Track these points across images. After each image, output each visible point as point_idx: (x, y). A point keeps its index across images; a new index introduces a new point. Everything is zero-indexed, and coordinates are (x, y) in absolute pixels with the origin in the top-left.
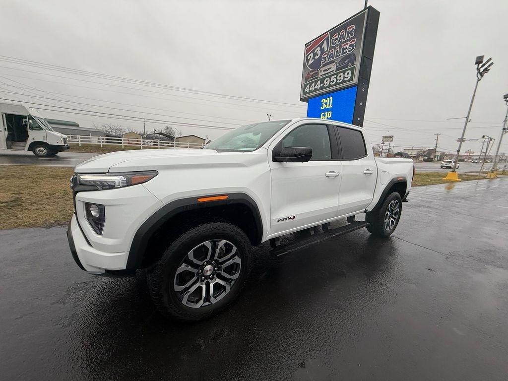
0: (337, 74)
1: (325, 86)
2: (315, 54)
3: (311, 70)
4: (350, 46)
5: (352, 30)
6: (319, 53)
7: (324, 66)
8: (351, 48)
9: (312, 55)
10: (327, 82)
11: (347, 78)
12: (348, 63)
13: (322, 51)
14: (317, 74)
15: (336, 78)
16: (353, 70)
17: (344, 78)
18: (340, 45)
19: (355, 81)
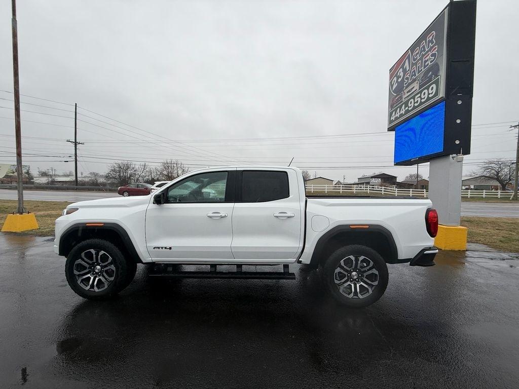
0: (421, 92)
1: (410, 109)
2: (398, 77)
3: (395, 95)
4: (432, 56)
5: (433, 37)
6: (402, 74)
7: (407, 87)
8: (433, 57)
9: (395, 79)
10: (411, 105)
11: (432, 93)
12: (431, 76)
13: (405, 71)
14: (401, 97)
15: (420, 97)
16: (437, 83)
17: (429, 94)
18: (421, 59)
19: (442, 94)
